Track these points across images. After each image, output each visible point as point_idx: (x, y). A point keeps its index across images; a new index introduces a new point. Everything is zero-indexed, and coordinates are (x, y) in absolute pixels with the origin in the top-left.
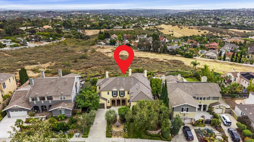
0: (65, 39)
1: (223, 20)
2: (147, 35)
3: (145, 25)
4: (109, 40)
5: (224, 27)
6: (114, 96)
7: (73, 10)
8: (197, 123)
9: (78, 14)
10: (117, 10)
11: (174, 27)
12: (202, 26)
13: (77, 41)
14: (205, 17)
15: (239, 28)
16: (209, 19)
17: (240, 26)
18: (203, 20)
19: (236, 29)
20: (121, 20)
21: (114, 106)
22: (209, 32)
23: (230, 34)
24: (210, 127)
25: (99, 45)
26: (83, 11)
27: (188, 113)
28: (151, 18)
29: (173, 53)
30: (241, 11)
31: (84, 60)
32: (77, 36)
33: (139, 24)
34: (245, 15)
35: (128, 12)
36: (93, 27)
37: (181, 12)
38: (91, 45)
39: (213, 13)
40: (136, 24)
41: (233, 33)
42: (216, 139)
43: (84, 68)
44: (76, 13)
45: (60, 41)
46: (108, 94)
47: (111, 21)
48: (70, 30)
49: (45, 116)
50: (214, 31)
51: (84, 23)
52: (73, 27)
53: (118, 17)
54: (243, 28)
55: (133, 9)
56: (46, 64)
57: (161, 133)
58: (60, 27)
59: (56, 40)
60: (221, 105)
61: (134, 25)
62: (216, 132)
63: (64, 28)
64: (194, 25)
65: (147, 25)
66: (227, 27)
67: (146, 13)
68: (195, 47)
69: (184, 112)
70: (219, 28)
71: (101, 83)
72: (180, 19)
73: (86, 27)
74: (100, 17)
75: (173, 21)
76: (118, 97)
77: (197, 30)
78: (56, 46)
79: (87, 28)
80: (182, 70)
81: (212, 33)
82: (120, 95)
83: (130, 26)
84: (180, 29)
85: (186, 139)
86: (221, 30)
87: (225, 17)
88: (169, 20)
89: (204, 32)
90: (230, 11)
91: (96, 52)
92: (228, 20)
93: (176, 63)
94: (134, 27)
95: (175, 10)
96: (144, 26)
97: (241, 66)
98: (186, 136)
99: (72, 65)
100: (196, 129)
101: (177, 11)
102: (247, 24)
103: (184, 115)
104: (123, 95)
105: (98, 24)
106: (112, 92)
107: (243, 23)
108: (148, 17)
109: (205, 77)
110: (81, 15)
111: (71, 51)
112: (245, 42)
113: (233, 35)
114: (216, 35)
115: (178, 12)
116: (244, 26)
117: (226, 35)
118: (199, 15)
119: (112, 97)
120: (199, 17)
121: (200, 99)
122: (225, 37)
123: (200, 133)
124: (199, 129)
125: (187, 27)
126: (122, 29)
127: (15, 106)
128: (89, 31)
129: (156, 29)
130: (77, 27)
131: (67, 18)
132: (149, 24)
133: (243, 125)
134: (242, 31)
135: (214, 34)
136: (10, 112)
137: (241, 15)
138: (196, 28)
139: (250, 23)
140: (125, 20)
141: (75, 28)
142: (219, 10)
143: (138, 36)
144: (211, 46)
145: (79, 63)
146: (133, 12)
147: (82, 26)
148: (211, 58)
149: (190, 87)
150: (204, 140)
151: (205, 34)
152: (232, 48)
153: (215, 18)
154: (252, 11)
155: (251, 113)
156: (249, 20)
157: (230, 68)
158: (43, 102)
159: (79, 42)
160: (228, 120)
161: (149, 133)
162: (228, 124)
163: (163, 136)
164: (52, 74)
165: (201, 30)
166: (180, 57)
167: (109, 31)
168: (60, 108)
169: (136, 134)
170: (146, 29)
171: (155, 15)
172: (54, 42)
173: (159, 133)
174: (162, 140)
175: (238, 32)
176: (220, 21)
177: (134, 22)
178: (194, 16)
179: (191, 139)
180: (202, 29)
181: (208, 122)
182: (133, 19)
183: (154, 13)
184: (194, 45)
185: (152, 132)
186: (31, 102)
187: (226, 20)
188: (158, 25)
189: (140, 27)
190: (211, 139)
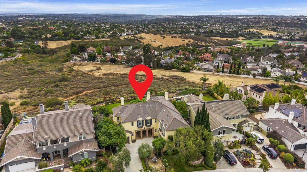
0: (21, 55)
1: (205, 28)
2: (131, 46)
3: (123, 34)
4: (86, 54)
5: (207, 35)
6: (139, 126)
7: (18, 14)
8: (234, 145)
9: (28, 20)
10: (81, 15)
11: (155, 36)
12: (184, 34)
13: (39, 57)
14: (186, 24)
15: (222, 35)
16: (190, 26)
17: (222, 34)
18: (185, 28)
19: (218, 37)
20: (90, 28)
21: (139, 139)
22: (193, 41)
23: (215, 43)
24: (246, 147)
25: (74, 62)
26: (34, 16)
27: (225, 135)
28: (127, 26)
29: (168, 67)
30: (219, 18)
31: (66, 83)
32: (38, 50)
33: (115, 33)
34: (224, 22)
35: (95, 18)
36: (55, 37)
37: (158, 19)
38: (63, 62)
39: (193, 20)
40: (111, 33)
41: (217, 41)
42: (255, 159)
43: (74, 93)
44: (23, 18)
45: (15, 57)
46: (132, 125)
47: (77, 29)
48: (24, 42)
49: (63, 165)
50: (199, 40)
51: (42, 32)
52: (28, 38)
53: (84, 24)
54: (225, 35)
55: (101, 14)
56: (14, 92)
57: (203, 162)
58: (8, 39)
59: (9, 57)
60: (250, 123)
61: (108, 34)
62: (254, 152)
63: (13, 40)
64: (176, 33)
65: (125, 34)
66: (210, 35)
67: (118, 19)
68: (188, 59)
69: (221, 135)
70: (202, 36)
71: (120, 113)
72: (160, 26)
73: (46, 37)
74: (60, 23)
75: (153, 29)
76: (145, 127)
77: (181, 40)
78: (12, 65)
79: (47, 39)
80: (189, 87)
81: (197, 42)
82: (146, 125)
83: (105, 35)
84: (163, 38)
85: (229, 164)
86: (205, 38)
87: (205, 24)
88: (147, 27)
89: (188, 41)
90: (209, 17)
91: (75, 70)
92: (210, 27)
93: (177, 79)
94: (109, 37)
95: (151, 16)
96: (121, 36)
97: (239, 77)
98: (228, 161)
99: (55, 91)
100: (234, 152)
101: (154, 16)
102: (228, 32)
103: (221, 138)
104: (150, 125)
105: (62, 34)
106: (138, 122)
107: (224, 30)
108: (122, 23)
109: (227, 94)
110: (33, 21)
111: (40, 72)
112: (232, 51)
113: (217, 43)
114: (200, 44)
115: (155, 18)
116: (226, 34)
117: (210, 44)
118: (179, 21)
119: (137, 129)
120: (179, 24)
121: (230, 119)
122: (210, 46)
123: (240, 155)
124: (238, 151)
125: (170, 35)
126: (95, 39)
127: (19, 157)
128: (52, 43)
129: (136, 38)
130: (33, 38)
131: (13, 25)
132: (127, 33)
133: (276, 141)
134: (225, 39)
135: (199, 43)
136: (9, 166)
137: (221, 21)
138: (179, 36)
139: (230, 30)
140: (95, 28)
141: (30, 39)
142: (198, 16)
143: (120, 48)
144: (204, 58)
145: (61, 87)
146: (101, 17)
147: (40, 36)
148: (208, 71)
149: (217, 107)
150: (246, 162)
151: (189, 43)
152: (226, 58)
153: (196, 25)
154: (230, 17)
155: (277, 128)
156: (229, 27)
157: (232, 81)
158: (55, 146)
159: (43, 58)
160: (261, 138)
161: (192, 164)
162: (261, 142)
163: (206, 165)
164: (33, 106)
165: (184, 39)
166: (176, 71)
167: (79, 41)
168: (84, 151)
169: (178, 167)
170: (124, 39)
171: (129, 21)
172: (8, 60)
173: (202, 163)
174: (207, 169)
175: (221, 40)
176: (202, 29)
177: (108, 30)
178: (174, 23)
179: (235, 163)
180: (186, 38)
181: (243, 142)
182: (105, 26)
183: (128, 19)
184: (186, 57)
185: (195, 162)
186: (38, 148)
187: (208, 27)
188: (138, 34)
189: (117, 37)
190: (251, 160)
